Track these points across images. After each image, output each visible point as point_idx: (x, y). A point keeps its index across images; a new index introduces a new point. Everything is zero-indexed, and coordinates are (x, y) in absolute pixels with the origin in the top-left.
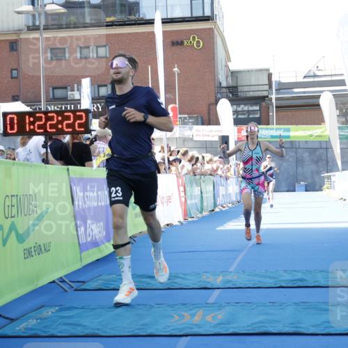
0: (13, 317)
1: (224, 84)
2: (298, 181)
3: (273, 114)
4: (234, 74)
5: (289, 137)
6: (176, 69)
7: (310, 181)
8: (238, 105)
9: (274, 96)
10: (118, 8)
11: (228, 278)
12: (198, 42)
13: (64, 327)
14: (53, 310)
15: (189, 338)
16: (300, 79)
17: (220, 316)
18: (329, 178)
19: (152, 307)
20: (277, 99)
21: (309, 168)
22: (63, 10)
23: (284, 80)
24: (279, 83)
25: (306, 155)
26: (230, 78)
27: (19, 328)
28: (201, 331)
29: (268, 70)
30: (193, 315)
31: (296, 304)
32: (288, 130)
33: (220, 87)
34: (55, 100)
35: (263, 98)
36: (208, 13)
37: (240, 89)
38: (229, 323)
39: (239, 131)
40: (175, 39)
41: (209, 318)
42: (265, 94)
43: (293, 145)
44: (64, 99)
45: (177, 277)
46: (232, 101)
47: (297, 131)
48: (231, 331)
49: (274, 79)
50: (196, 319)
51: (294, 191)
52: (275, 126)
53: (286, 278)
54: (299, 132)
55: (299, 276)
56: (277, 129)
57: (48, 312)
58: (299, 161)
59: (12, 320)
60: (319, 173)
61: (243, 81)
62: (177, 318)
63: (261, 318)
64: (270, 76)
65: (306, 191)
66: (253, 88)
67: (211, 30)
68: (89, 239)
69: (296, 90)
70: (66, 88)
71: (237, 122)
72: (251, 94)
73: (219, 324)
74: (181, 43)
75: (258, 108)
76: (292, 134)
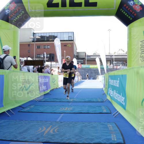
0: (24, 107)
1: (75, 55)
2: (91, 77)
3: (86, 62)
4: (78, 53)
5: (89, 67)
6: (65, 51)
7: (94, 77)
8: (78, 60)
9: (86, 58)
10: (52, 38)
11: (74, 100)
12: (70, 46)
13: (36, 110)
14: (33, 106)
15: (64, 114)
16: (92, 55)
17: (71, 109)
18: (98, 77)
19: (56, 106)
20: (87, 59)
21: (94, 74)
22: (40, 38)
23: (89, 55)
24: (88, 55)
25: (93, 71)
26: (77, 54)
27: (25, 110)
28: (67, 112)
29: (85, 52)
30: (65, 108)
31: (88, 106)
32: (89, 66)
33: (75, 56)
34: (38, 57)
35: (84, 58)
36: (72, 39)
37: (79, 56)
38: (73, 110)
39: (78, 66)
40: (65, 45)
41: (68, 109)
42: (84, 57)
43: (90, 69)
44: (40, 57)
45: (62, 99)
46: (77, 59)
47: (91, 66)
48: (73, 112)
49: (87, 54)
50: (66, 109)
51: (90, 79)
52: (86, 65)
53: (87, 100)
54: (92, 66)
55: (90, 99)
56: (87, 65)
57: (32, 106)
58: (91, 73)
59: (24, 108)
60: (96, 75)
61: (80, 54)
62: (61, 109)
63: (80, 109)
64: (86, 53)
65: (93, 79)
66: (82, 56)
67: (73, 43)
68: (42, 90)
69: (91, 57)
70: (40, 55)
71: (78, 64)
72: (81, 57)
73: (71, 110)
74: (66, 46)
75: (83, 61)
76: (90, 67)
